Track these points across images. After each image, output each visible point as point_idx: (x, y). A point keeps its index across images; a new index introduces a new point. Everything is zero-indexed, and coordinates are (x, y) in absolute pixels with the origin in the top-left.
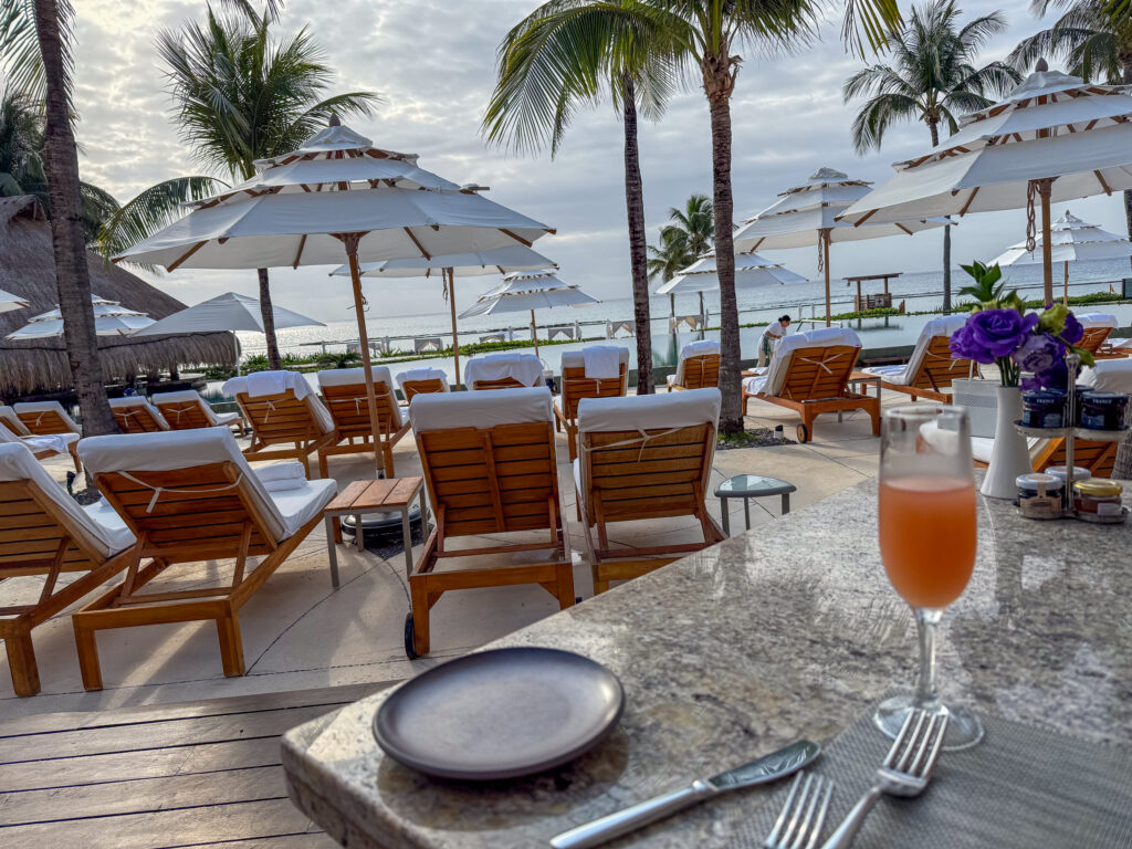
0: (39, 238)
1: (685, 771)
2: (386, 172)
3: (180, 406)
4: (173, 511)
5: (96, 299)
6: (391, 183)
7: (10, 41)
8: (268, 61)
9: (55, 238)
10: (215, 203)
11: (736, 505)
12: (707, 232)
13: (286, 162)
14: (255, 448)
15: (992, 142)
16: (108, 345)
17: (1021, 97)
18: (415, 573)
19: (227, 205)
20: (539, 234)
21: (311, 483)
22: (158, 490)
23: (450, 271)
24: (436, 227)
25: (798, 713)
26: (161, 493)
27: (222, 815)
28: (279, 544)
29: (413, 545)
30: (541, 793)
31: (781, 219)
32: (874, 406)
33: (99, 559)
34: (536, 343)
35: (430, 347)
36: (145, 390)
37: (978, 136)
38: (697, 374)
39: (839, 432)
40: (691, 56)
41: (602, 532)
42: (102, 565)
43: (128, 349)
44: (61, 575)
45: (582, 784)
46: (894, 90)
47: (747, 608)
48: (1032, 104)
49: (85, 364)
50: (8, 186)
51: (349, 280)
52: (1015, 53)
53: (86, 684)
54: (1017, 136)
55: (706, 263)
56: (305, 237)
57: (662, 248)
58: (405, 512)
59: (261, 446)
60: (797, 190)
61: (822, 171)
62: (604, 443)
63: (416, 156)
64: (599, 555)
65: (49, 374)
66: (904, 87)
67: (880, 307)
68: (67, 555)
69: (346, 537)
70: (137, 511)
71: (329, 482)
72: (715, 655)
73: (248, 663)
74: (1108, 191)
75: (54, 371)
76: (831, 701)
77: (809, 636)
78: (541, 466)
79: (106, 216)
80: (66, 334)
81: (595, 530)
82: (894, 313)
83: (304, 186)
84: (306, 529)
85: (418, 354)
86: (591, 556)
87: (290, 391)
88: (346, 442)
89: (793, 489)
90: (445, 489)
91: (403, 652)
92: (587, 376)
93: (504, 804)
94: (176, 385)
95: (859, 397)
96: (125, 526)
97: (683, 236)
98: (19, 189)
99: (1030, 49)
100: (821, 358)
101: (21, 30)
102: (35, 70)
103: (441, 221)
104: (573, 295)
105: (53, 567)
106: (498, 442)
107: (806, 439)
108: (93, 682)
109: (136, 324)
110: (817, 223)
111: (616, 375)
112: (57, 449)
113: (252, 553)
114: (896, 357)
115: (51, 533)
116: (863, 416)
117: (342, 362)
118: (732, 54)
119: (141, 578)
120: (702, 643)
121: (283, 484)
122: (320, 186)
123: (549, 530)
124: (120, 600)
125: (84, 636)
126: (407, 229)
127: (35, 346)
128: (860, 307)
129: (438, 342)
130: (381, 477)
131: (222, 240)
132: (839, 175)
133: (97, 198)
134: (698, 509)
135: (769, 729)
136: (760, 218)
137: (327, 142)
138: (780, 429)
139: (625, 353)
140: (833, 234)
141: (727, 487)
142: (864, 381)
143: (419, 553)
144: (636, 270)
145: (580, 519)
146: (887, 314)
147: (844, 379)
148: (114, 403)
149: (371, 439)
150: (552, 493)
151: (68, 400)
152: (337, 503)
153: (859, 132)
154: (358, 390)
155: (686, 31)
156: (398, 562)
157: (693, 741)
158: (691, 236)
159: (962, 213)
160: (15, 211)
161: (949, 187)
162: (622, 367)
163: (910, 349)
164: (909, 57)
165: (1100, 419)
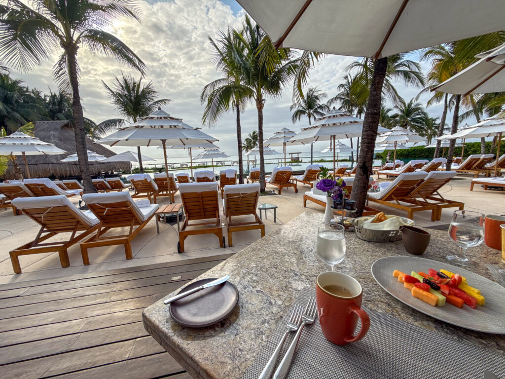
0: (71, 133)
1: (255, 318)
2: (174, 123)
3: (114, 182)
4: (111, 214)
5: (88, 151)
6: (175, 126)
7: (60, 76)
8: (141, 89)
9: (76, 135)
10: (125, 129)
11: (263, 211)
12: (257, 140)
13: (145, 119)
14: (136, 194)
15: (323, 125)
16: (92, 164)
17: (329, 115)
18: (180, 231)
19: (128, 130)
20: (214, 141)
21: (152, 205)
22: (107, 209)
23: (191, 148)
24: (187, 139)
25: (282, 295)
26: (108, 210)
27: (125, 303)
28: (143, 222)
29: (180, 221)
30: (217, 329)
31: (275, 140)
32: (295, 186)
33: (89, 227)
34: (213, 166)
35: (185, 166)
36: (103, 177)
37: (320, 124)
38: (254, 176)
39: (287, 192)
40: (253, 98)
41: (230, 218)
42: (90, 228)
43: (98, 165)
44: (77, 232)
45: (228, 324)
46: (301, 109)
47: (269, 260)
48: (332, 117)
49: (85, 170)
50: (61, 117)
51: (163, 149)
52: (328, 102)
53: (84, 263)
54: (328, 124)
55: (256, 149)
56: (150, 140)
57: (245, 143)
58: (177, 213)
59: (137, 194)
60: (278, 133)
61: (284, 128)
62: (231, 196)
63: (182, 119)
64: (229, 225)
65: (74, 172)
66: (303, 108)
67: (296, 161)
68: (79, 226)
69: (161, 219)
70: (100, 214)
71: (157, 205)
72: (262, 276)
73: (133, 255)
74: (348, 138)
75: (75, 171)
76: (290, 291)
77: (285, 269)
78: (215, 202)
79: (92, 127)
80: (79, 161)
81: (228, 218)
82: (300, 162)
83: (151, 126)
84: (150, 218)
85: (182, 168)
86: (227, 225)
87: (146, 179)
88: (161, 193)
89: (277, 207)
90: (188, 208)
91: (177, 251)
92: (227, 177)
93: (207, 334)
94: (113, 176)
95: (292, 184)
96: (96, 218)
97: (250, 140)
98: (64, 118)
99: (331, 102)
100: (283, 174)
101: (63, 74)
102: (68, 86)
103: (189, 137)
104: (223, 155)
105: (74, 230)
106: (203, 196)
107: (280, 194)
108: (86, 262)
109: (102, 159)
110: (283, 141)
111: (234, 177)
112: (76, 194)
113: (135, 225)
114: (300, 173)
115: (74, 220)
116: (293, 188)
117: (160, 170)
118: (263, 98)
119: (101, 233)
120: (258, 272)
121: (144, 205)
122: (155, 126)
123: (216, 219)
124: (95, 239)
125: (84, 250)
126: (180, 139)
127: (69, 164)
128: (292, 160)
129: (187, 165)
130: (171, 204)
131: (127, 140)
132: (288, 130)
133: (89, 122)
134: (254, 213)
135: (276, 302)
136: (270, 139)
137: (157, 114)
138: (274, 191)
139: (236, 171)
140: (286, 144)
141: (261, 207)
142: (293, 180)
143: (181, 224)
144: (239, 149)
145: (224, 214)
146: (298, 162)
147: (289, 179)
148: (93, 180)
149: (168, 192)
150: (217, 209)
151: (79, 179)
152: (159, 211)
153: (293, 119)
154: (165, 179)
155: (252, 92)
156: (176, 226)
157: (257, 307)
158: (253, 141)
159: (316, 141)
160: (63, 124)
161: (313, 136)
162: (235, 175)
163: (304, 171)
164: (305, 101)
165: (350, 207)
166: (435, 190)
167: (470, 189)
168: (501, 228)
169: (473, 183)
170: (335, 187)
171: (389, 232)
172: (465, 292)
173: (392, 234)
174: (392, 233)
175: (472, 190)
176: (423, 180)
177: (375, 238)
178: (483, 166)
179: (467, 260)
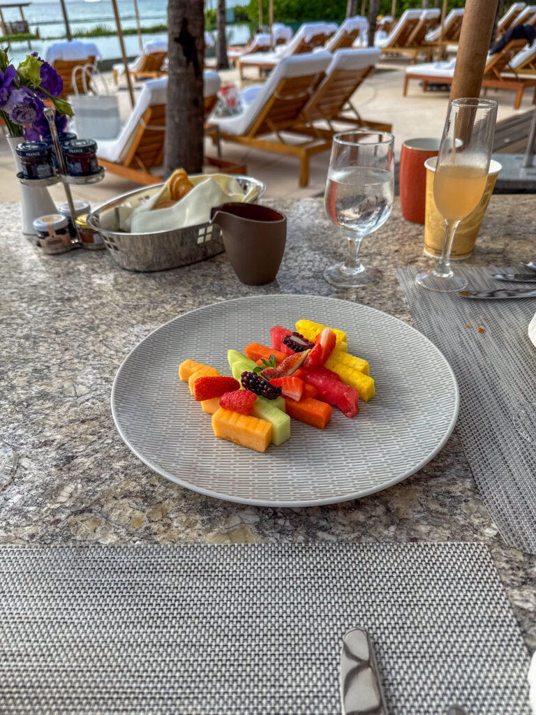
67: (21, 33)
82: (33, 38)
128: (6, 32)
146: (28, 39)
165: (78, 167)
166: (346, 99)
167: (401, 91)
168: (425, 169)
169: (409, 77)
170: (15, 91)
171: (195, 229)
172: (337, 378)
173: (205, 235)
174: (201, 231)
175: (405, 94)
176: (323, 75)
177: (163, 258)
178: (423, 38)
179: (362, 269)
